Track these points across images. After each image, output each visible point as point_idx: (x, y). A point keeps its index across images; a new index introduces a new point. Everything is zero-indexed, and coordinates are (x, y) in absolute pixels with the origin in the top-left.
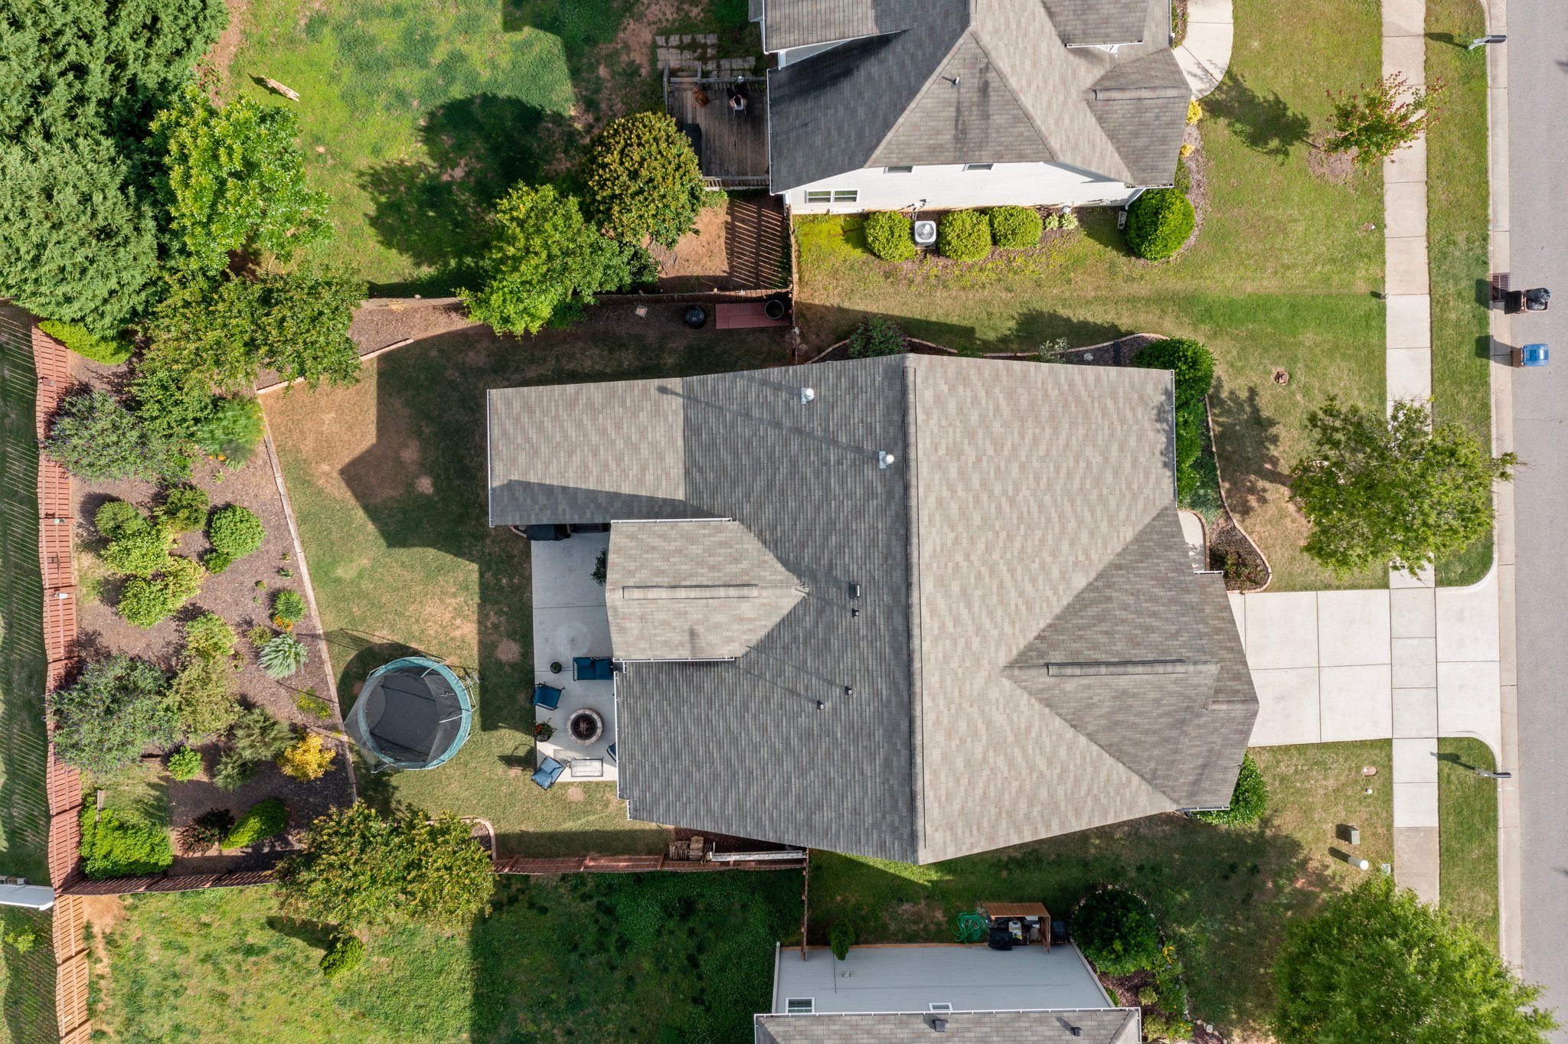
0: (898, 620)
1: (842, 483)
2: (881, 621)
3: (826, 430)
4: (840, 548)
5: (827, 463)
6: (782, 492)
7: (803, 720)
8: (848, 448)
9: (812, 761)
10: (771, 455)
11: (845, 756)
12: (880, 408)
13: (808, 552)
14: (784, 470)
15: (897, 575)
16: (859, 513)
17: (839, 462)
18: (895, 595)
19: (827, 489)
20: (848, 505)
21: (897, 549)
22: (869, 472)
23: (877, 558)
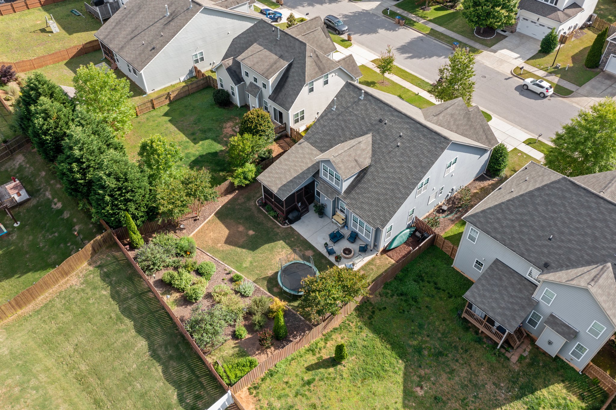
0: (396, 113)
1: (357, 110)
2: (392, 118)
3: (344, 108)
4: (370, 119)
5: (351, 112)
6: (346, 127)
7: (398, 154)
8: (352, 105)
9: (409, 157)
10: (337, 125)
11: (415, 146)
12: (352, 93)
13: (364, 128)
14: (343, 123)
15: (386, 108)
16: (367, 110)
17: (353, 108)
18: (390, 111)
19: (356, 115)
20: (363, 112)
21: (381, 105)
22: (361, 103)
23: (379, 111)
